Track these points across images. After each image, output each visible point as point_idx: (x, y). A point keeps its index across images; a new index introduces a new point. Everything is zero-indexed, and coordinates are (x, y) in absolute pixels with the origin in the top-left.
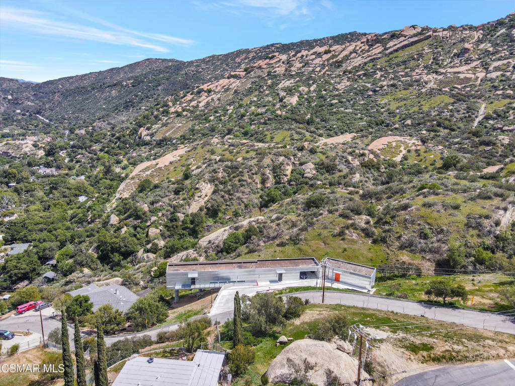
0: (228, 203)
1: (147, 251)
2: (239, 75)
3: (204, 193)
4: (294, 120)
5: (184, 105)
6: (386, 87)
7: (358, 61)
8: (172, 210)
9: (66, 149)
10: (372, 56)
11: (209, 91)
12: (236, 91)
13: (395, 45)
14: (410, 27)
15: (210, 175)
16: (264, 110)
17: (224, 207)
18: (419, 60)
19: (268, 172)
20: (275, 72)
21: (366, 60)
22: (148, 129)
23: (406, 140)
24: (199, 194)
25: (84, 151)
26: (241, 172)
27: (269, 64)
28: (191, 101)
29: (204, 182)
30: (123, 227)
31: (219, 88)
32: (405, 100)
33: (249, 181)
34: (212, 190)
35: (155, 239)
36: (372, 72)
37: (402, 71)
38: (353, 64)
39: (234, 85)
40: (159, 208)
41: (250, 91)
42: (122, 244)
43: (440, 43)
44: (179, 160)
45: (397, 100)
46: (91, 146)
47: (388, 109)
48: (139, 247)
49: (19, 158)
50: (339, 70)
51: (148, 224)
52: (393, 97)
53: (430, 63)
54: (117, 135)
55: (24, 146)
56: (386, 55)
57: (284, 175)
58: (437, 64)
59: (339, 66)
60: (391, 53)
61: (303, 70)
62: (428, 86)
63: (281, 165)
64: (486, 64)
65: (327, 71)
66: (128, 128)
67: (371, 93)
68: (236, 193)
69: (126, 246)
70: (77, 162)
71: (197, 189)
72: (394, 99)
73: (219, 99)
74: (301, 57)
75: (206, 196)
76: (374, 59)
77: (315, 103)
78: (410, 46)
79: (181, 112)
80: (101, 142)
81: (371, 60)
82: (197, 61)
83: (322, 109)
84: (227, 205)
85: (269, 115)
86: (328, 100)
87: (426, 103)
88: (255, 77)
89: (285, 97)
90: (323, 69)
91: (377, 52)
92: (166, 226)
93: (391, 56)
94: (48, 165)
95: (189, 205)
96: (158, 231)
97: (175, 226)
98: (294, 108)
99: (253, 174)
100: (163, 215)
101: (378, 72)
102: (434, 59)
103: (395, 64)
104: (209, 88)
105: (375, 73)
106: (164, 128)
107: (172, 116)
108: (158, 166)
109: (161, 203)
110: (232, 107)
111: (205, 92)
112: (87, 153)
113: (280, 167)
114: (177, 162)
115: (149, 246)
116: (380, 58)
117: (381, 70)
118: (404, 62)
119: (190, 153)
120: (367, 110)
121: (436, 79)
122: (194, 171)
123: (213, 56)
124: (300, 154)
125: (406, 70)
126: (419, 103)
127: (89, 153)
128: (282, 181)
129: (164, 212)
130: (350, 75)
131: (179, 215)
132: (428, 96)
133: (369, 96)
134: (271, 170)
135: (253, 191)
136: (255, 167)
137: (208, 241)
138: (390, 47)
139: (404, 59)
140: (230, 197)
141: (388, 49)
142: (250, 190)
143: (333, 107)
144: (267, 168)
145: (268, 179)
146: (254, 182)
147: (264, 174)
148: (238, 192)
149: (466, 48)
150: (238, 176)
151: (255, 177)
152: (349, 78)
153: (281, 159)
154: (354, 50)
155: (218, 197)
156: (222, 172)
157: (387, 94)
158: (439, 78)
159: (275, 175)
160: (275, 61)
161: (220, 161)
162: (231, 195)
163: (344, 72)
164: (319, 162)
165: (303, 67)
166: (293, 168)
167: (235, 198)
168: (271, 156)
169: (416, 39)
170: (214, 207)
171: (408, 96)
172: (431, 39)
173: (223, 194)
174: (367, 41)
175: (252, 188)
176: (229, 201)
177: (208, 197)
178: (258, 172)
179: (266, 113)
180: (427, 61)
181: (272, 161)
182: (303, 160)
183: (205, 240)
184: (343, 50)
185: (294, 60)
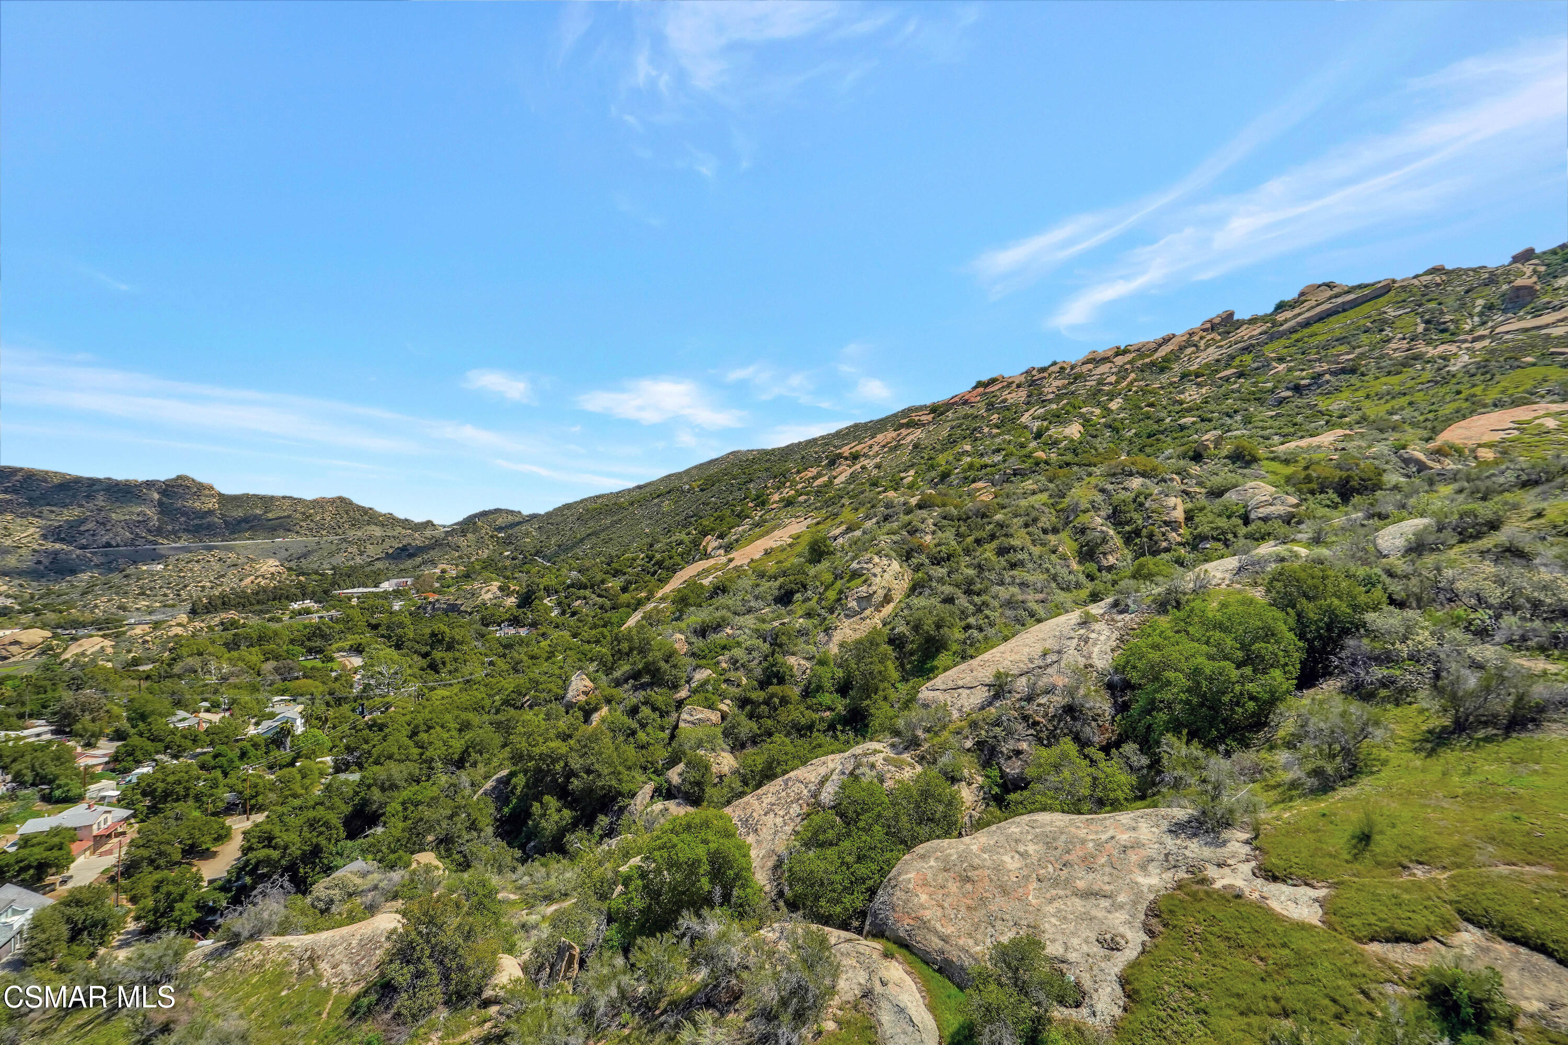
0: (972, 620)
1: (667, 793)
2: (918, 421)
3: (879, 584)
5: (800, 486)
6: (1328, 377)
7: (1212, 354)
8: (766, 647)
9: (556, 592)
10: (1245, 341)
11: (855, 457)
12: (916, 446)
13: (1299, 314)
14: (1319, 286)
15: (896, 538)
16: (998, 458)
17: (957, 634)
18: (1382, 331)
19: (1098, 522)
20: (1004, 401)
21: (1230, 351)
22: (721, 536)
24: (863, 590)
25: (587, 593)
26: (1001, 525)
27: (985, 394)
28: (815, 478)
29: (878, 553)
30: (596, 709)
31: (876, 448)
32: (1405, 394)
33: (1036, 550)
34: (905, 584)
35: (700, 745)
37: (1348, 353)
38: (1198, 360)
39: (909, 439)
40: (723, 642)
41: (951, 442)
42: (576, 763)
43: (1424, 295)
44: (790, 545)
45: (1380, 396)
46: (603, 582)
47: (1364, 418)
48: (640, 777)
49: (470, 614)
50: (1166, 376)
51: (683, 693)
52: (1361, 393)
53: (1420, 330)
54: (658, 556)
55: (483, 591)
56: (1282, 335)
57: (1166, 523)
58: (1443, 331)
59: (1162, 370)
60: (1293, 331)
61: (1073, 388)
62: (1459, 362)
63: (1141, 500)
65: (1135, 380)
66: (680, 543)
67: (1286, 394)
68: (996, 589)
69: (589, 772)
70: (574, 614)
71: (855, 575)
72: (1368, 397)
73: (878, 466)
75: (887, 599)
76: (1252, 345)
77: (1133, 431)
78: (1339, 312)
79: (794, 498)
80: (625, 574)
81: (1244, 348)
82: (823, 437)
83: (1158, 440)
84: (967, 627)
85: (1014, 463)
86: (1168, 420)
87: (1484, 390)
88: (958, 419)
89: (1048, 429)
90: (1124, 378)
91: (1254, 334)
92: (743, 702)
93: (1295, 336)
94: (515, 621)
95: (826, 630)
96: (715, 717)
97: (776, 700)
98: (1081, 443)
99: (1045, 531)
100: (734, 662)
101: (1274, 364)
102: (1428, 322)
103: (1317, 346)
104: (853, 450)
105: (1267, 366)
106: (757, 530)
107: (775, 506)
108: (732, 565)
109: (729, 631)
110: (912, 472)
111: (846, 459)
112: (593, 596)
113: (1141, 505)
114: (784, 550)
115: (674, 775)
116: (1266, 343)
117: (1281, 360)
118: (1341, 340)
119: (821, 527)
121: (1467, 349)
122: (840, 540)
123: (856, 426)
124: (1198, 469)
125: (1358, 351)
126: (1458, 393)
127: (599, 596)
128: (1164, 544)
129: (738, 653)
130: (1199, 380)
131: (792, 660)
132: (1479, 377)
133: (1281, 402)
134: (1108, 517)
135: (1060, 580)
136: (1047, 510)
137: (987, 681)
138: (1286, 321)
139: (1337, 334)
140: (976, 599)
141: (1282, 325)
142: (1045, 576)
143: (1185, 432)
144: (1092, 513)
145: (1104, 541)
146: (1054, 552)
147: (1083, 531)
148: (1002, 583)
149: (1519, 288)
150: (993, 537)
151: (1053, 539)
152: (1199, 385)
153: (1136, 483)
154: (1188, 341)
155: (933, 600)
156: (934, 533)
157: (1338, 390)
158: (1478, 345)
159: (1127, 528)
160: (997, 387)
161: (920, 506)
162: (978, 594)
163: (1184, 376)
164: (1288, 480)
165: (1070, 384)
166: (1190, 505)
167: (996, 603)
168: (1093, 480)
169: (1351, 296)
170: (925, 627)
171: (1408, 385)
172: (1392, 293)
173: (947, 589)
174: (1212, 326)
175: (1053, 571)
176: (974, 614)
177: (892, 605)
178: (1060, 526)
179: (1004, 461)
180: (1412, 329)
181: (1103, 491)
182: (1216, 481)
183: (960, 683)
184: (1160, 345)
185: (1045, 378)
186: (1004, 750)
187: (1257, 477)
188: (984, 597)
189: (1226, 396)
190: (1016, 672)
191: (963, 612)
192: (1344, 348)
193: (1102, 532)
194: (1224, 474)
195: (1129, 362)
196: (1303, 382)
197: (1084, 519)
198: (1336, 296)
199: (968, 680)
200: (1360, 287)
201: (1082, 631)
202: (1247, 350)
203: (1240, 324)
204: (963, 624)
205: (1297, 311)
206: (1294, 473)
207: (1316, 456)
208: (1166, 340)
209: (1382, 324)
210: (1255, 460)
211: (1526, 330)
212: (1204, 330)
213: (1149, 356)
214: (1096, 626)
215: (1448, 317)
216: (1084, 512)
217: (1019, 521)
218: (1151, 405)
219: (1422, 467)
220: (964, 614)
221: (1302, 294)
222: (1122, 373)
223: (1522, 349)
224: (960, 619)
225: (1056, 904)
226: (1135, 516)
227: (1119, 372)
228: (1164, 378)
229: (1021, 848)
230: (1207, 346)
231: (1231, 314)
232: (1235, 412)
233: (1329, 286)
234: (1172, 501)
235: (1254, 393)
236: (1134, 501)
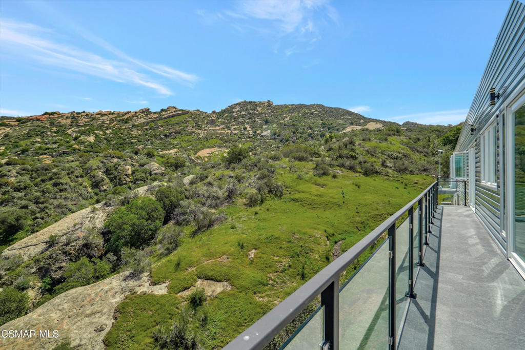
0: (38, 215)
4: (96, 152)
7: (142, 121)
10: (151, 119)
12: (6, 136)
16: (55, 146)
19: (100, 174)
20: (60, 123)
21: (148, 121)
26: (55, 174)
27: (50, 118)
32: (191, 141)
33: (73, 184)
36: (155, 128)
37: (178, 128)
38: (138, 121)
43: (195, 116)
47: (182, 147)
52: (181, 139)
56: (162, 119)
57: (125, 175)
58: (199, 126)
59: (126, 123)
60: (165, 118)
61: (92, 123)
62: (202, 135)
63: (117, 166)
64: (228, 127)
65: (116, 124)
67: (163, 137)
68: (51, 201)
72: (183, 141)
74: (86, 116)
77: (115, 142)
78: (177, 116)
81: (152, 121)
83: (124, 146)
84: (35, 218)
86: (127, 140)
87: (206, 143)
88: (34, 126)
89: (80, 137)
90: (112, 123)
91: (154, 117)
93: (166, 120)
98: (94, 144)
99: (77, 177)
101: (160, 127)
102: (196, 124)
103: (171, 124)
105: (158, 127)
113: (117, 168)
116: (157, 120)
117: (162, 126)
118: (177, 124)
121: (203, 132)
125: (181, 128)
128: (125, 182)
130: (138, 128)
132: (205, 140)
134: (104, 172)
135: (83, 196)
136: (78, 168)
137: (45, 240)
138: (164, 115)
139: (176, 122)
140: (41, 206)
141: (162, 116)
142: (77, 194)
143: (133, 145)
144: (98, 170)
145: (102, 180)
146: (81, 185)
147: (94, 177)
148: (55, 198)
149: (213, 120)
150: (51, 179)
151: (80, 180)
152: (138, 130)
153: (115, 160)
154: (135, 114)
155: (14, 208)
156: (16, 177)
157: (176, 138)
158: (205, 132)
159: (111, 176)
160: (56, 116)
161: (8, 164)
162: (42, 203)
163: (133, 126)
164: (162, 162)
165: (91, 121)
166: (133, 169)
167: (52, 207)
168: (99, 159)
169: (180, 112)
170: (9, 221)
171: (191, 139)
172: (188, 114)
173: (24, 202)
174: (143, 112)
175: (80, 192)
176: (39, 213)
178: (84, 175)
179: (58, 147)
180: (192, 124)
181: (102, 162)
182: (142, 161)
183: (30, 244)
184: (126, 114)
185: (79, 117)
186: (54, 268)
187: (154, 161)
188: (45, 205)
189: (146, 135)
190: (61, 235)
191: (33, 212)
192: (178, 126)
193: (102, 177)
194: (145, 159)
195: (114, 118)
196: (168, 134)
197: (95, 172)
198: (176, 111)
199: (34, 241)
200: (182, 110)
201: (92, 215)
202: (153, 121)
203: (151, 113)
204: (33, 217)
205: (166, 113)
206: (164, 161)
207: (170, 156)
208: (128, 113)
209: (186, 122)
210: (154, 156)
211: (214, 130)
212: (141, 112)
213: (122, 117)
214: (98, 212)
215: (200, 123)
216: (95, 170)
217: (65, 172)
218: (122, 134)
219: (194, 161)
220: (33, 213)
221: (168, 108)
222: (112, 121)
223: (213, 134)
224: (31, 215)
225: (77, 324)
226: (114, 172)
227: (111, 120)
228: (127, 125)
229: (61, 307)
230: (141, 118)
231: (149, 109)
232: (149, 140)
233: (175, 108)
234: (128, 167)
235: (154, 135)
236: (114, 167)
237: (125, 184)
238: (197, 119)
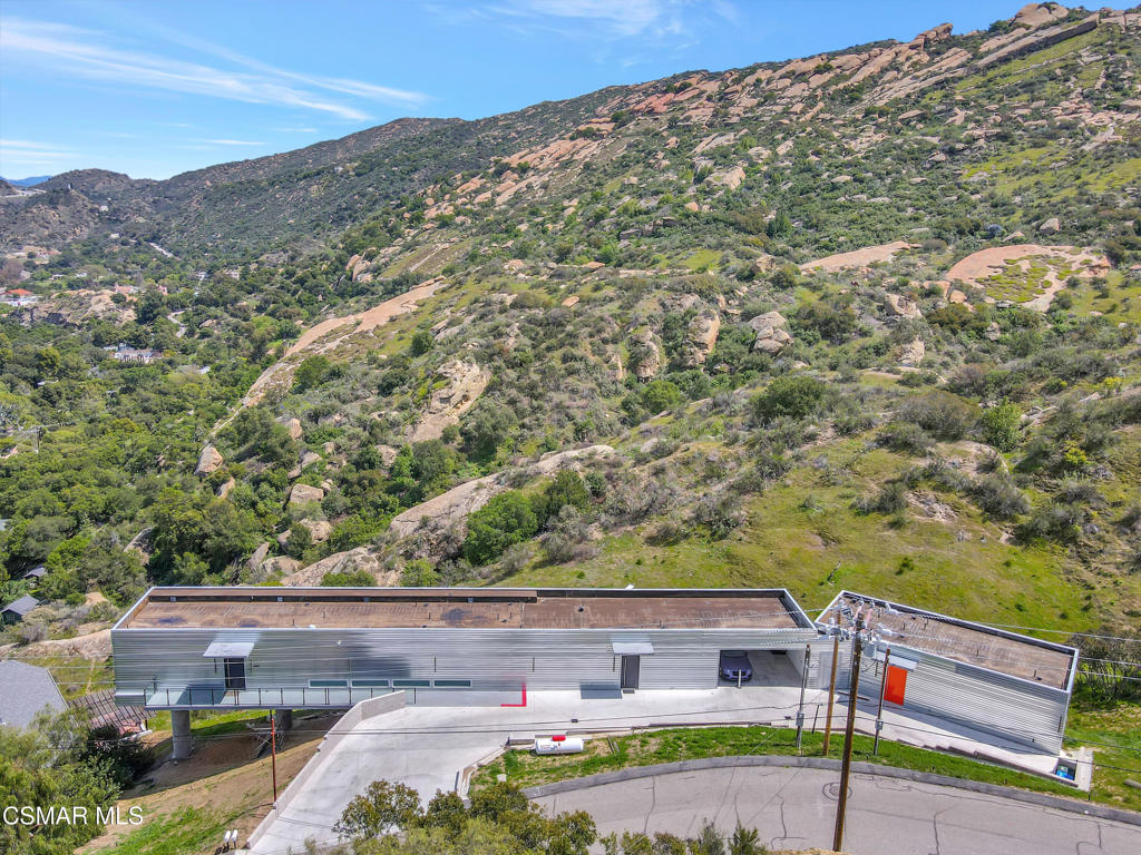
0: (526, 421)
1: (280, 550)
2: (598, 130)
3: (458, 389)
4: (731, 224)
5: (459, 201)
6: (982, 142)
7: (903, 87)
8: (365, 435)
9: (183, 307)
10: (940, 74)
11: (523, 170)
12: (587, 167)
13: (1003, 46)
14: (1040, 7)
15: (482, 341)
16: (653, 203)
17: (514, 431)
18: (1067, 80)
19: (648, 335)
20: (688, 119)
21: (924, 85)
22: (370, 257)
23: (1062, 254)
24: (444, 393)
25: (219, 311)
26: (570, 335)
27: (674, 103)
28: (477, 192)
29: (462, 358)
30: (224, 481)
31: (547, 161)
32: (1037, 172)
33: (593, 359)
34: (484, 383)
35: (304, 515)
36: (939, 112)
37: (1025, 107)
38: (889, 93)
39: (583, 153)
40: (330, 429)
41: (624, 165)
42: (208, 528)
43: (1121, 39)
44: (415, 313)
45: (1016, 171)
46: (236, 300)
47: (992, 196)
48: (258, 537)
49: (80, 327)
50: (853, 109)
51: (295, 473)
52: (1002, 166)
53: (1099, 85)
54: (300, 273)
55: (93, 301)
56: (977, 71)
57: (695, 343)
58: (1117, 89)
59: (852, 101)
60: (991, 66)
61: (759, 111)
62: (1100, 138)
63: (688, 318)
65: (821, 111)
66: (325, 258)
67: (941, 157)
68: (552, 394)
69: (219, 534)
70: (204, 336)
71: (441, 377)
72: (1006, 171)
73: (545, 187)
74: (754, 85)
75: (466, 398)
76: (947, 80)
77: (790, 184)
78: (1041, 48)
79: (451, 218)
80: (262, 291)
81: (937, 83)
82: (506, 117)
83: (809, 198)
84: (523, 426)
86: (825, 176)
87: (1098, 178)
88: (638, 134)
89: (710, 172)
90: (812, 106)
91: (954, 64)
92: (343, 481)
93: (991, 74)
94: (136, 342)
95: (413, 423)
96: (319, 493)
97: (366, 482)
98: (734, 195)
99: (605, 341)
100: (338, 448)
101: (957, 110)
102: (1108, 77)
103: (1003, 91)
104: (522, 161)
105: (949, 112)
107: (429, 225)
108: (359, 329)
109: (337, 417)
110: (575, 202)
111: (514, 170)
112: (226, 315)
113: (686, 323)
114: (408, 318)
115: (283, 537)
116: (961, 79)
117: (965, 104)
118: (1028, 87)
119: (446, 295)
120: (931, 197)
121: (1119, 121)
122: (442, 334)
123: (545, 105)
124: (745, 289)
125: (1035, 105)
126: (1078, 178)
127: (232, 315)
128: (690, 363)
129: (342, 440)
130: (881, 120)
131: (383, 449)
132: (1102, 162)
133: (937, 165)
134: (659, 332)
135: (603, 388)
136: (613, 321)
137: (423, 517)
138: (988, 52)
139: (1027, 78)
140: (535, 403)
141: (982, 58)
142: (593, 384)
143: (836, 192)
144: (648, 327)
145: (648, 354)
146: (607, 362)
147: (635, 344)
150: (562, 345)
151: (610, 349)
152: (879, 127)
153: (691, 300)
154: (894, 60)
155: (500, 401)
156: (517, 336)
157: (985, 159)
159: (671, 343)
160: (687, 96)
161: (514, 306)
162: (537, 398)
163: (868, 113)
164: (800, 312)
165: (760, 105)
166: (724, 326)
167: (547, 407)
168: (659, 294)
169: (1062, 28)
170: (485, 429)
171: (1044, 162)
172: (1096, 31)
173: (514, 392)
174: (925, 42)
175: (600, 379)
176: (530, 415)
177: (469, 403)
178: (620, 336)
179: (658, 208)
180: (1091, 83)
181: (663, 305)
182: (754, 303)
184: (864, 64)
185: (737, 92)
188: (540, 401)
189: (887, 153)
190: (435, 515)
191: (522, 413)
193: (649, 346)
195: (823, 86)
196: (959, 147)
197: (640, 332)
198: (1050, 24)
199: (413, 517)
201: (474, 493)
202: (940, 85)
203: (952, 43)
204: (521, 422)
205: (1003, 41)
209: (1071, 71)
210: (791, 284)
212: (915, 48)
213: (846, 79)
216: (642, 325)
218: (817, 153)
220: (522, 415)
221: (1018, 17)
222: (810, 101)
226: (679, 333)
227: (809, 98)
228: (849, 113)
230: (908, 72)
231: (949, 30)
232: (888, 174)
233: (1048, 8)
234: (707, 324)
235: (912, 153)
236: (683, 318)
237: (691, 368)
238: (1122, 55)
